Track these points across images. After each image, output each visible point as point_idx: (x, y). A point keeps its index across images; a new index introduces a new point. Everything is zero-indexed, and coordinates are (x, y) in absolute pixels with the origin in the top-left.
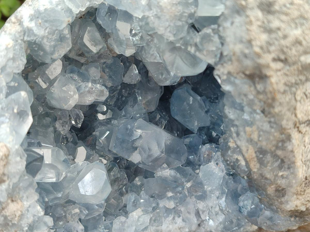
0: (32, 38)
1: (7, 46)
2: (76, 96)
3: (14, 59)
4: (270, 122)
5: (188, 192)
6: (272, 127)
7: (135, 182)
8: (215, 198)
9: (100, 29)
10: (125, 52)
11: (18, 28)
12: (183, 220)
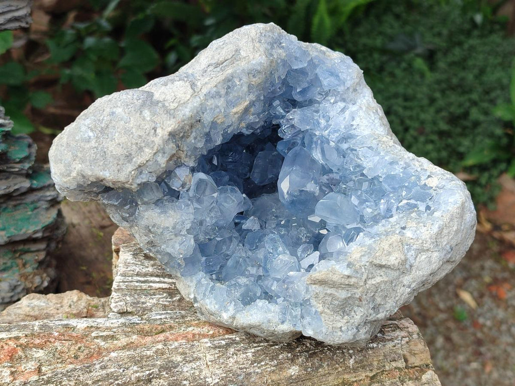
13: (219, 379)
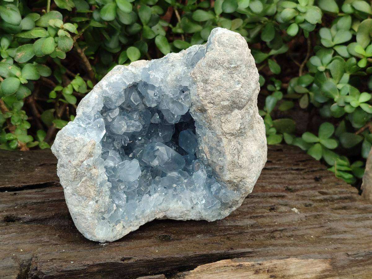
0: (107, 95)
1: (96, 98)
2: (126, 127)
3: (98, 104)
4: (212, 132)
5: (186, 187)
6: (213, 135)
7: (156, 179)
8: (201, 191)
9: (139, 93)
10: (151, 105)
11: (100, 90)
12: (183, 203)
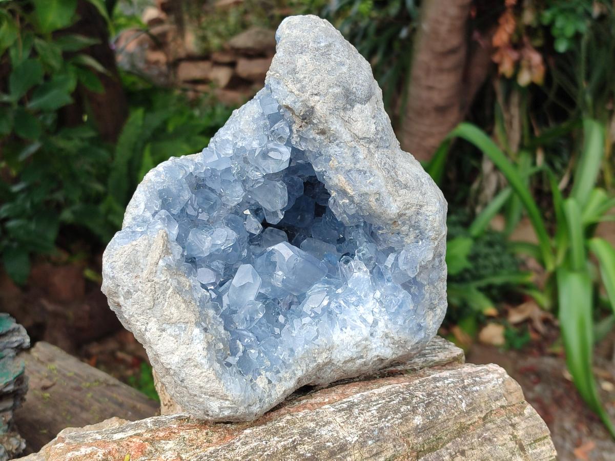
4: (338, 145)
13: (358, 436)
